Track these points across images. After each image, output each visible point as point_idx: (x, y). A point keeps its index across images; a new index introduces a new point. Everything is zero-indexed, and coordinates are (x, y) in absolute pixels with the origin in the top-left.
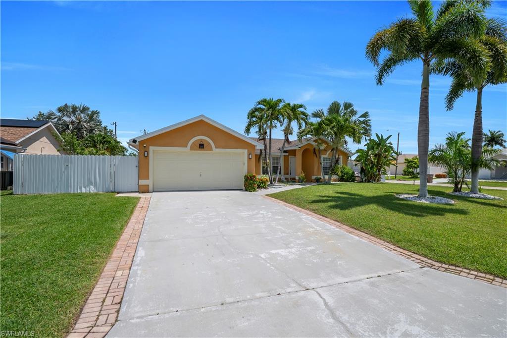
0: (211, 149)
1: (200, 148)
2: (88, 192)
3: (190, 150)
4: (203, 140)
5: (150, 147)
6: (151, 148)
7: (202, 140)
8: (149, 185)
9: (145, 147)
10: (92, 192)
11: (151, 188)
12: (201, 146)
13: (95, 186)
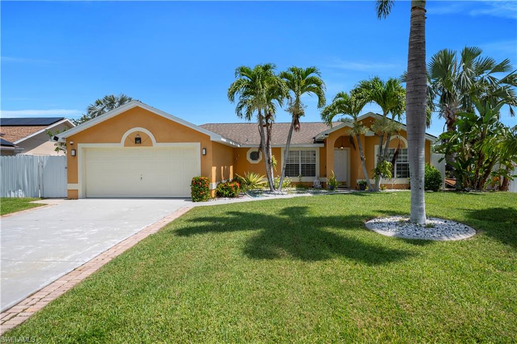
0: (151, 144)
1: (136, 143)
2: (17, 197)
3: (125, 146)
4: (141, 132)
5: (78, 144)
6: (80, 146)
7: (138, 133)
8: (77, 190)
9: (72, 144)
10: (20, 196)
11: (80, 194)
12: (138, 140)
13: (24, 190)
